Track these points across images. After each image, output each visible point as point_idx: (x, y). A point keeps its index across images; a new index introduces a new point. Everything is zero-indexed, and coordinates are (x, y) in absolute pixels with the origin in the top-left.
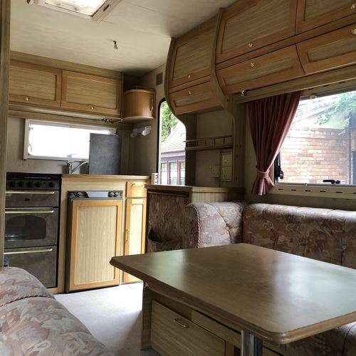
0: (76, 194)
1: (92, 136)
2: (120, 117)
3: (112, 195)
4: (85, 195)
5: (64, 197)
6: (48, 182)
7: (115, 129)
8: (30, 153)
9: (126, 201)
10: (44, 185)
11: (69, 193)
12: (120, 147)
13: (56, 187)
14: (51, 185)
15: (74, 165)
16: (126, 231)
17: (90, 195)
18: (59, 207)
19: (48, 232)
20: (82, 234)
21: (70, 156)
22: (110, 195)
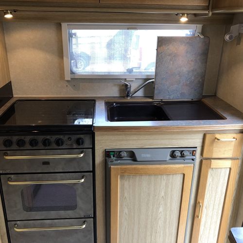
0: (118, 154)
1: (161, 41)
2: (207, 8)
3: (177, 155)
4: (132, 156)
5: (99, 158)
6: (74, 137)
7: (200, 26)
8: (74, 69)
9: (201, 162)
10: (69, 142)
11: (107, 154)
12: (205, 55)
13: (87, 143)
14: (79, 142)
15: (133, 87)
16: (196, 206)
17: (139, 156)
18: (93, 171)
19: (80, 203)
20: (126, 211)
21: (130, 71)
22: (173, 155)
